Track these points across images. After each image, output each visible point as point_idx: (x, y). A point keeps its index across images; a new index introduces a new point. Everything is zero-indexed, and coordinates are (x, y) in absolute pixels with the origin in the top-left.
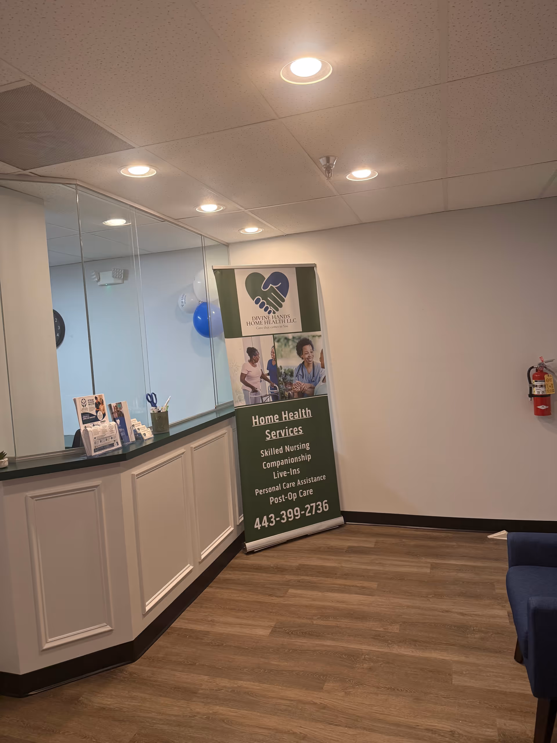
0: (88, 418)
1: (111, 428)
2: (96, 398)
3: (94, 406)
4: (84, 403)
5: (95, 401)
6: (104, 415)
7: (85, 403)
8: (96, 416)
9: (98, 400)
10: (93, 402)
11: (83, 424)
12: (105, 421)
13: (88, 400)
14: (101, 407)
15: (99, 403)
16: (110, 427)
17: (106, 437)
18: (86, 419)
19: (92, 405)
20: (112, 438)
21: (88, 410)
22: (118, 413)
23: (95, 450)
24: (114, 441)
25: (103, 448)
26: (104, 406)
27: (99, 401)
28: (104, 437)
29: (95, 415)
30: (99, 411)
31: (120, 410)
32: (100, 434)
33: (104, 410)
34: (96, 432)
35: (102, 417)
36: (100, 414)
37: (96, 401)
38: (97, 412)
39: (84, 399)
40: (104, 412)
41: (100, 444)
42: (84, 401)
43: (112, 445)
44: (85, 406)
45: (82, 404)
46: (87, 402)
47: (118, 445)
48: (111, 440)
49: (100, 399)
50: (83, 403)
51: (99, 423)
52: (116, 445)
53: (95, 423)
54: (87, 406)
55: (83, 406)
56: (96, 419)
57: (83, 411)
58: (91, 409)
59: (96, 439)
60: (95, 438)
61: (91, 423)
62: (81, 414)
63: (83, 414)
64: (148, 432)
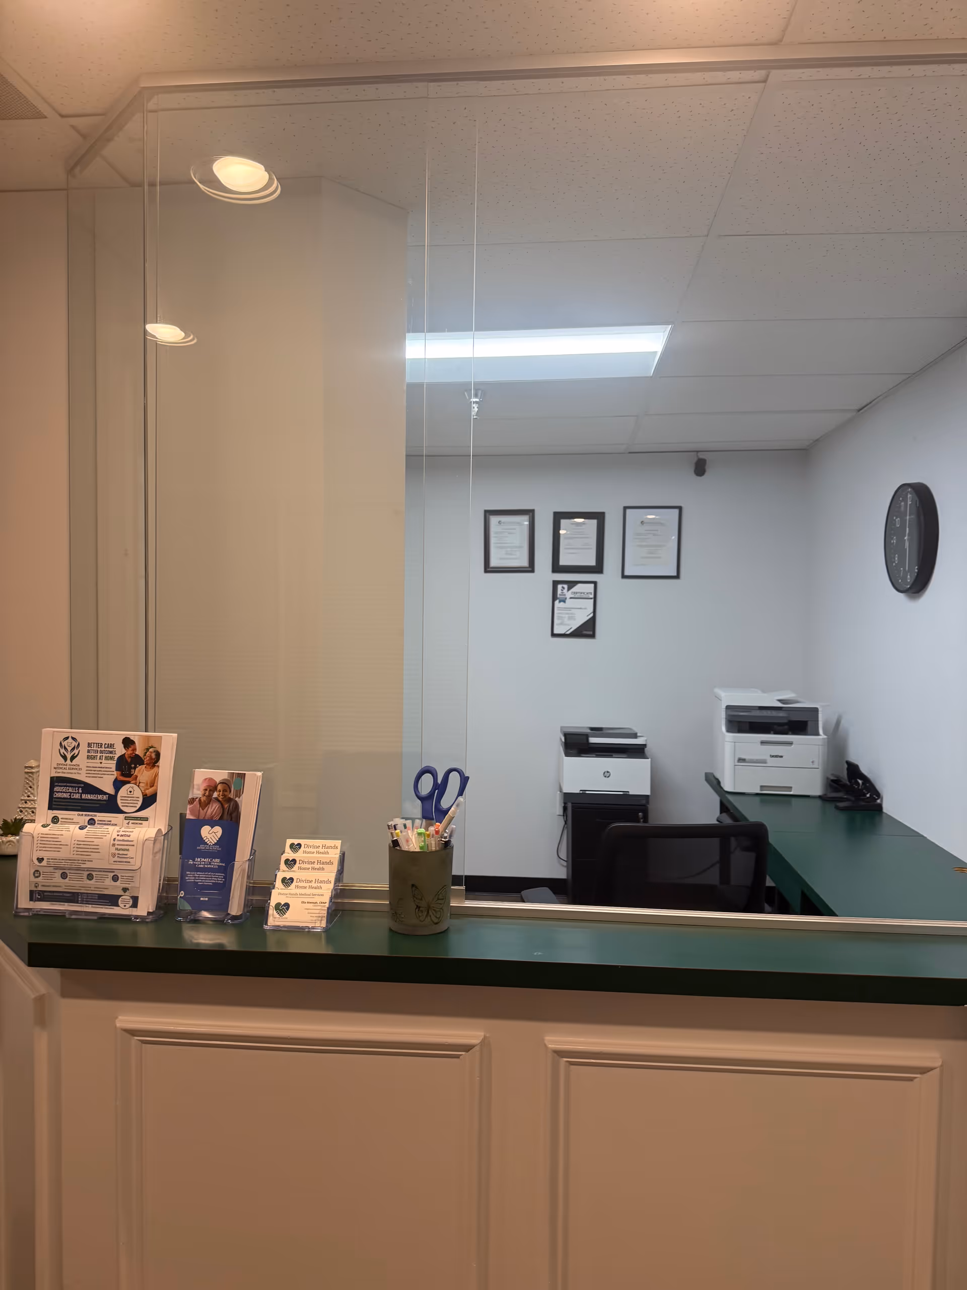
0: (77, 796)
1: (119, 847)
2: (128, 742)
3: (113, 764)
4: (69, 749)
5: (120, 750)
6: (149, 800)
7: (76, 751)
8: (113, 798)
9: (135, 750)
10: (111, 752)
11: (51, 807)
12: (146, 819)
13: (89, 745)
14: (143, 773)
15: (137, 760)
16: (116, 842)
17: (88, 869)
18: (65, 795)
19: (103, 761)
20: (115, 878)
21: (83, 772)
22: (226, 806)
23: (35, 895)
24: (125, 890)
25: (72, 897)
26: (156, 775)
27: (139, 752)
28: (83, 866)
29: (105, 793)
30: (129, 782)
31: (237, 799)
32: (64, 854)
33: (153, 783)
34: (55, 843)
35: (138, 806)
36: (131, 794)
37: (124, 751)
38: (118, 785)
39: (73, 739)
40: (149, 792)
41: (57, 883)
42: (70, 743)
43: (113, 900)
44: (73, 758)
45: (63, 751)
46: (83, 748)
47: (135, 905)
48: (108, 882)
49: (148, 750)
50: (65, 748)
51: (118, 818)
52: (128, 906)
53: (99, 816)
54: (82, 760)
55: (65, 758)
56: (111, 806)
57: (59, 771)
58: (100, 772)
59: (44, 863)
60: (40, 860)
61: (84, 813)
62: (52, 778)
63: (55, 782)
64: (311, 906)
